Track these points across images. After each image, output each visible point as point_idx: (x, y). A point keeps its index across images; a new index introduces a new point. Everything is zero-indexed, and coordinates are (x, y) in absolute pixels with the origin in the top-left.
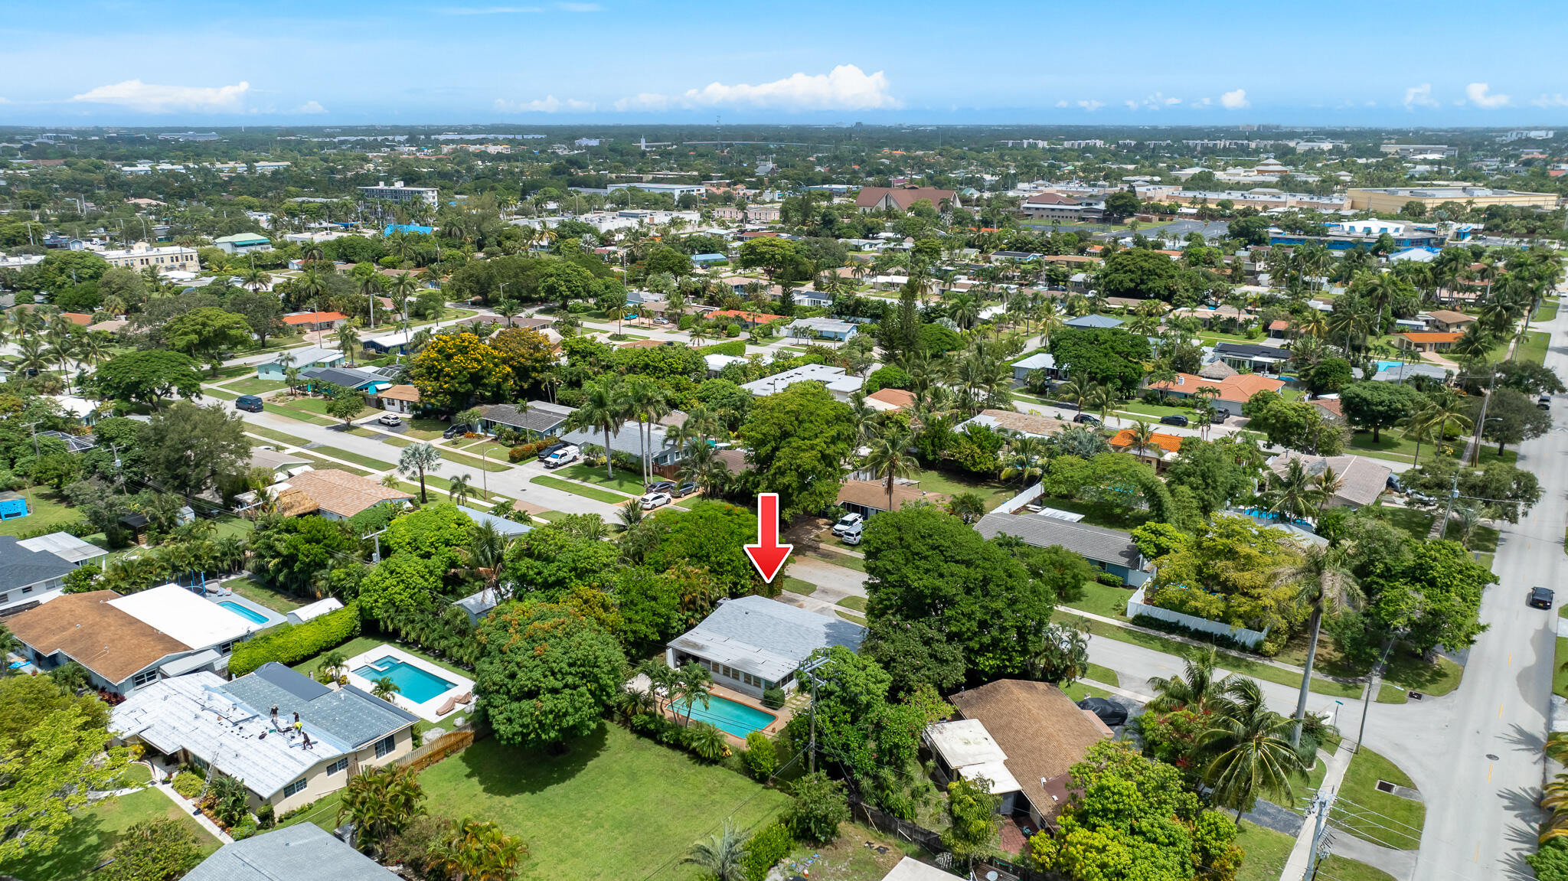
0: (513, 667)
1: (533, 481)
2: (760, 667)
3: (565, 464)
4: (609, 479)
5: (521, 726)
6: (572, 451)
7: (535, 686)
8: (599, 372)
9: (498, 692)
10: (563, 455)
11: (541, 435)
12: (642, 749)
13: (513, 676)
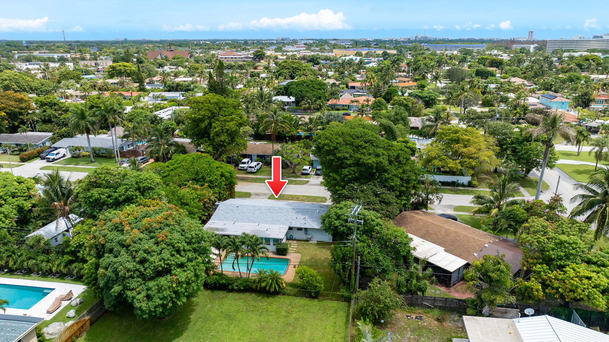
0: (141, 255)
1: (41, 169)
2: (267, 232)
3: (59, 159)
4: (92, 162)
5: (161, 299)
6: (62, 151)
7: (168, 264)
8: (61, 114)
9: (132, 277)
10: (57, 154)
11: (37, 146)
12: (221, 298)
13: (143, 262)
